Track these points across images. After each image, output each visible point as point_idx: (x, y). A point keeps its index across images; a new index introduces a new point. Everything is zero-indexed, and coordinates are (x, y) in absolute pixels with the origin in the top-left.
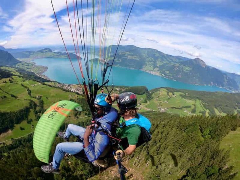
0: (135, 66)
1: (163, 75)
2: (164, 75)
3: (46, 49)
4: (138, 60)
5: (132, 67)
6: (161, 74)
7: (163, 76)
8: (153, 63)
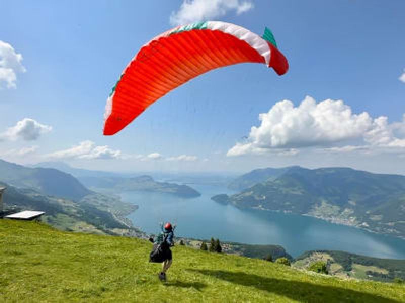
0: (293, 207)
1: (364, 224)
2: (367, 225)
3: (145, 176)
4: (300, 194)
5: (287, 210)
6: (359, 223)
7: (362, 226)
8: (337, 198)
